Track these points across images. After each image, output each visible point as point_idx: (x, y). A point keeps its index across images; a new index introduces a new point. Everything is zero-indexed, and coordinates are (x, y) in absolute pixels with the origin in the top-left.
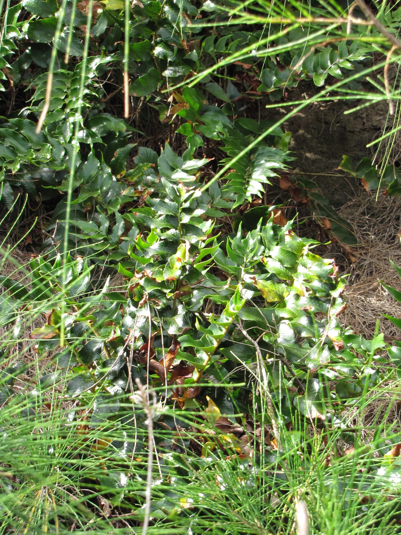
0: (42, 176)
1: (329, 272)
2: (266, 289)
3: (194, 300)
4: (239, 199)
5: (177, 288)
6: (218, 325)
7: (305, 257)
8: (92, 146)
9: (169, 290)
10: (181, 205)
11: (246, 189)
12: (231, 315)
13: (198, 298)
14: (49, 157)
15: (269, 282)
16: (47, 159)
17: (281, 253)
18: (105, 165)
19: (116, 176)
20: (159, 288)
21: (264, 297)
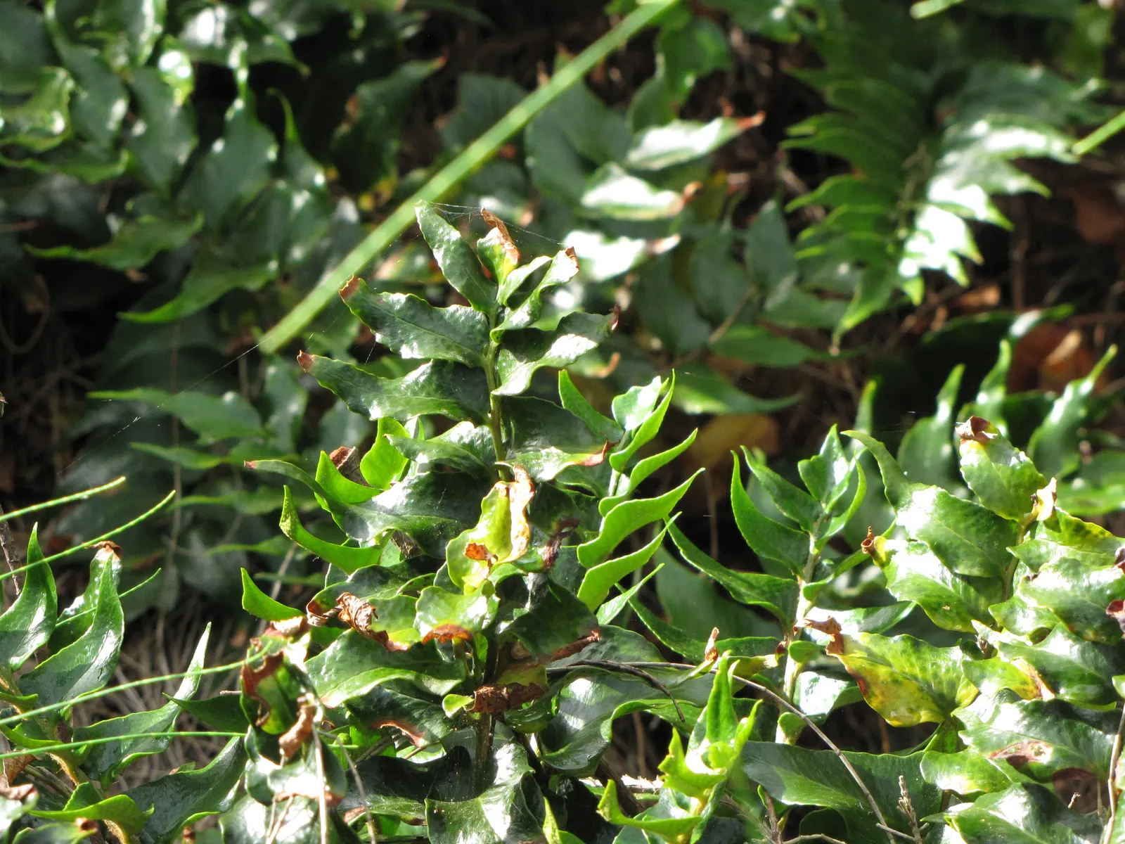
0: (52, 207)
1: (1112, 597)
2: (882, 671)
3: (576, 724)
4: (869, 293)
5: (492, 672)
6: (648, 828)
7: (1042, 533)
8: (242, 76)
9: (450, 684)
10: (499, 320)
11: (900, 244)
12: (694, 785)
13: (595, 714)
14: (59, 124)
15: (897, 642)
16: (51, 135)
17: (945, 516)
18: (298, 155)
19: (356, 200)
20: (409, 676)
21: (874, 704)
